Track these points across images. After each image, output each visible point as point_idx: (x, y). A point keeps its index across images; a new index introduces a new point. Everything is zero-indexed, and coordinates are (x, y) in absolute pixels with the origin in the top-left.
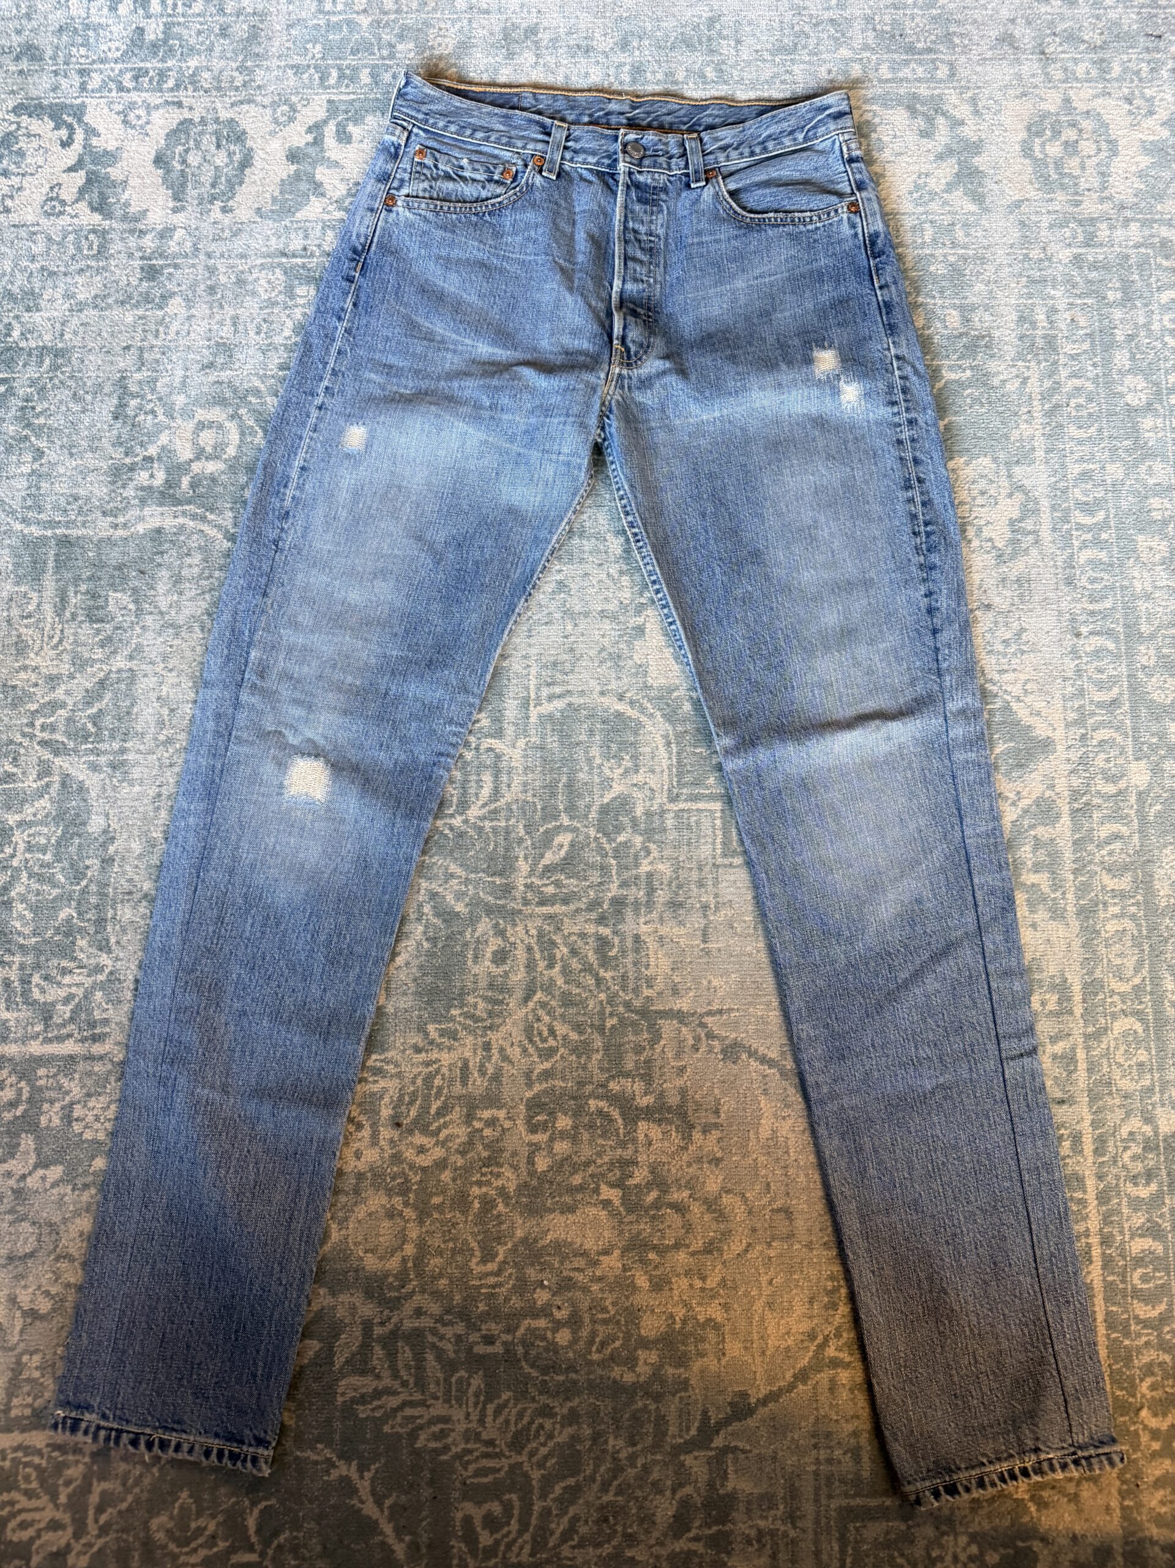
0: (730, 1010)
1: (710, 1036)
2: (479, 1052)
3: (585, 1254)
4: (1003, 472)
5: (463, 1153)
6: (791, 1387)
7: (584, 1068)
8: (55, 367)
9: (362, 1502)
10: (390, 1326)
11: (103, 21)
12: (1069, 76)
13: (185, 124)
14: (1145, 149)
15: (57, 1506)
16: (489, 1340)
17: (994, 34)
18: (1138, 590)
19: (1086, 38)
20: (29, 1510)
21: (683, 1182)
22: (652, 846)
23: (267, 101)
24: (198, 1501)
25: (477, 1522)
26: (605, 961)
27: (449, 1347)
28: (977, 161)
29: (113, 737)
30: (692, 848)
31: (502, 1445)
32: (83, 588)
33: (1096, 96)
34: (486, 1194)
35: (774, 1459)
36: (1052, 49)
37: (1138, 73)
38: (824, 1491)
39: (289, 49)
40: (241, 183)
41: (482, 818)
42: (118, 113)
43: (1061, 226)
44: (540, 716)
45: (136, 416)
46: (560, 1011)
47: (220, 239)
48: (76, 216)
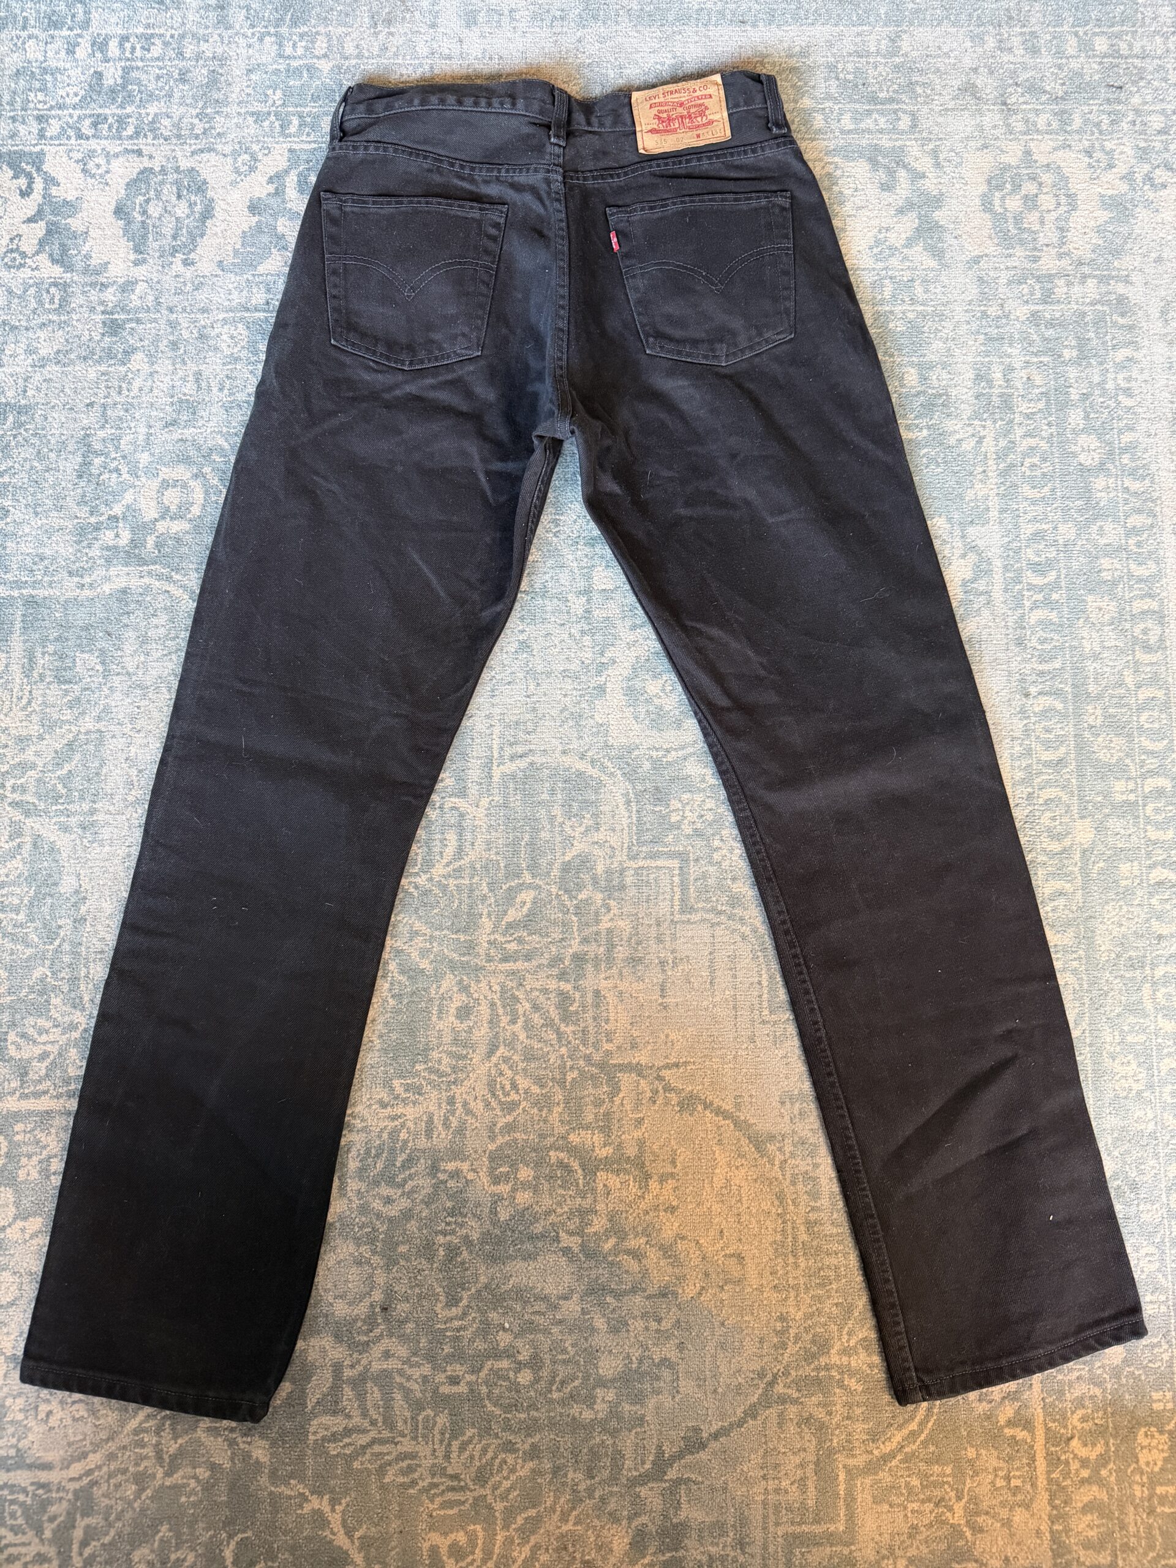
0: (686, 1063)
1: (668, 1089)
2: (443, 1105)
3: (545, 1298)
4: (957, 532)
5: (427, 1204)
6: (741, 1423)
7: (545, 1121)
8: (19, 425)
9: (334, 1534)
10: (359, 1368)
11: (61, 65)
12: (1030, 129)
13: (146, 172)
14: (1104, 203)
15: (42, 1540)
16: (454, 1381)
17: (956, 83)
18: (1087, 650)
19: (1048, 88)
20: (15, 1545)
21: (640, 1229)
22: (612, 903)
23: (228, 149)
24: (178, 1535)
25: (444, 1551)
26: (566, 1018)
27: (416, 1387)
28: (938, 215)
29: (82, 798)
30: (651, 904)
31: (467, 1479)
32: (51, 648)
33: (1055, 149)
34: (450, 1243)
35: (725, 1489)
36: (1014, 100)
37: (1098, 125)
38: (772, 1518)
39: (248, 95)
40: (202, 235)
41: (447, 876)
42: (77, 162)
43: (1020, 283)
44: (504, 775)
45: (100, 475)
46: (521, 1065)
47: (182, 292)
48: (37, 268)
